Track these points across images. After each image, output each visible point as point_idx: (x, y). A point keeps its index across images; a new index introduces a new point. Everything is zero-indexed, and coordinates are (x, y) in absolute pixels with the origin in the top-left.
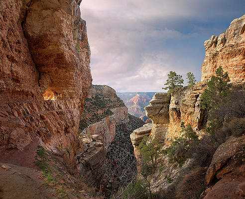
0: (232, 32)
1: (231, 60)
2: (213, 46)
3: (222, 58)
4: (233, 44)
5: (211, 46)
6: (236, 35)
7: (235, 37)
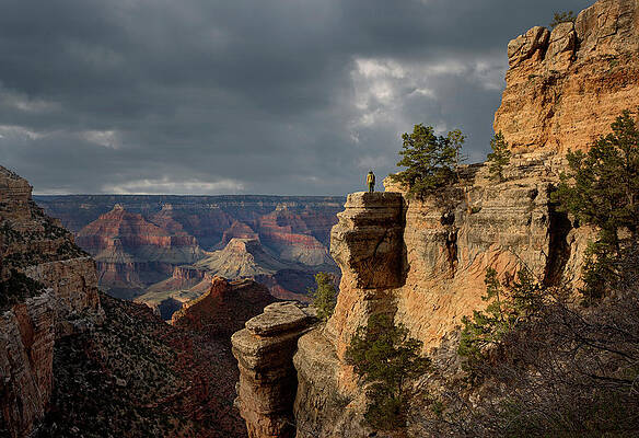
0: (610, 23)
1: (608, 96)
2: (535, 56)
3: (581, 91)
4: (613, 52)
5: (530, 55)
6: (620, 31)
7: (618, 36)
